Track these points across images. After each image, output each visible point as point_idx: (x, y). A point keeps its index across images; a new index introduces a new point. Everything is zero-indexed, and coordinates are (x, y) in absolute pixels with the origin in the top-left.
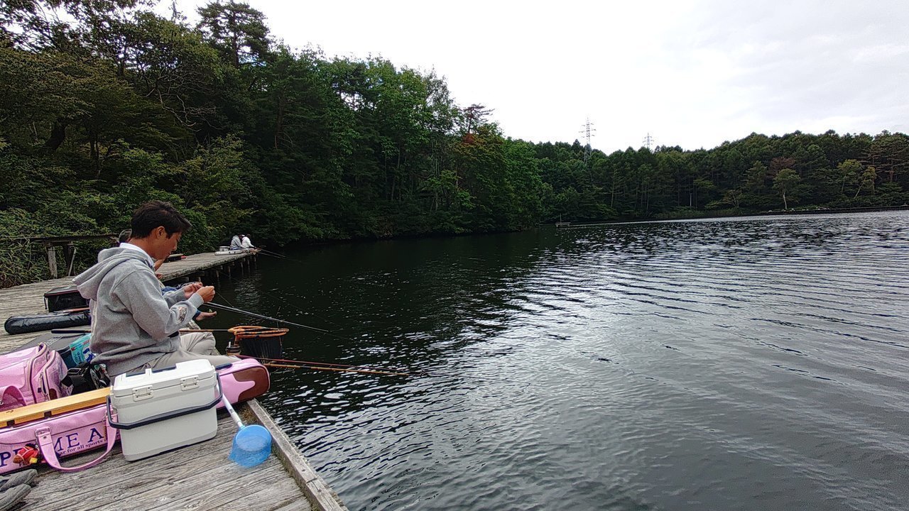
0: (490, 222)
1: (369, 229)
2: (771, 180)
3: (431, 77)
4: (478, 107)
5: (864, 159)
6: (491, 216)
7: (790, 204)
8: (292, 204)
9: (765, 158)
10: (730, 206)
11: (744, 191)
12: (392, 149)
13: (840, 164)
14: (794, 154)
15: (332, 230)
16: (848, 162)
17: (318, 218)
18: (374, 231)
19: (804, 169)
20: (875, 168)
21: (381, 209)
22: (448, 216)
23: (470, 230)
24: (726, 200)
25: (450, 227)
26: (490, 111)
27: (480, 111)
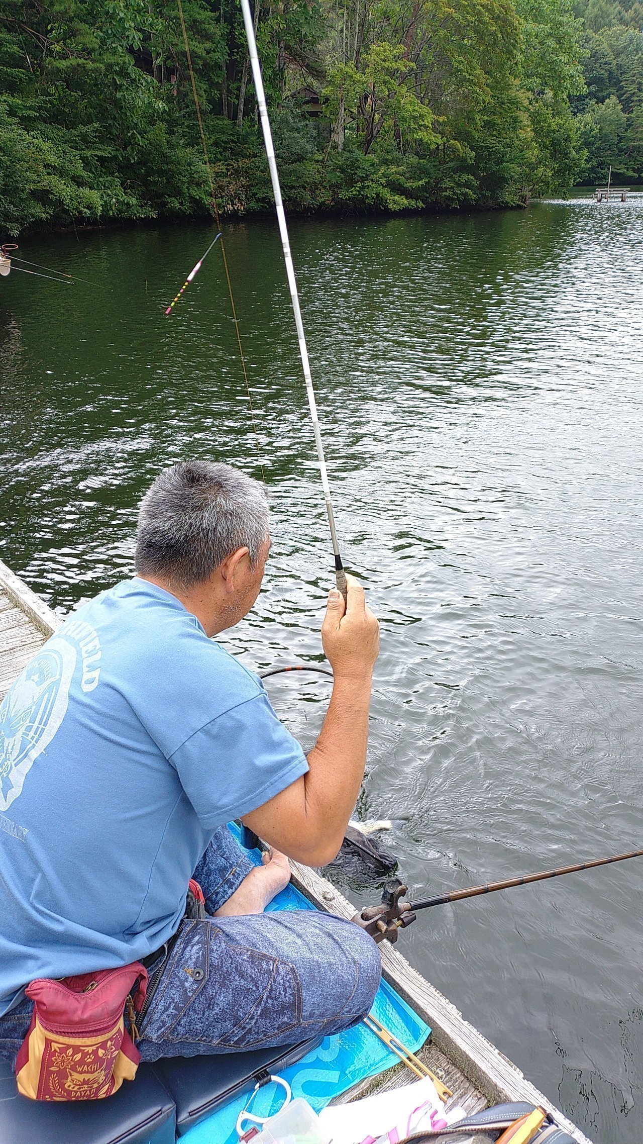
1: (195, 193)
6: (471, 169)
15: (119, 196)
18: (207, 200)
21: (216, 144)
22: (374, 165)
25: (377, 195)
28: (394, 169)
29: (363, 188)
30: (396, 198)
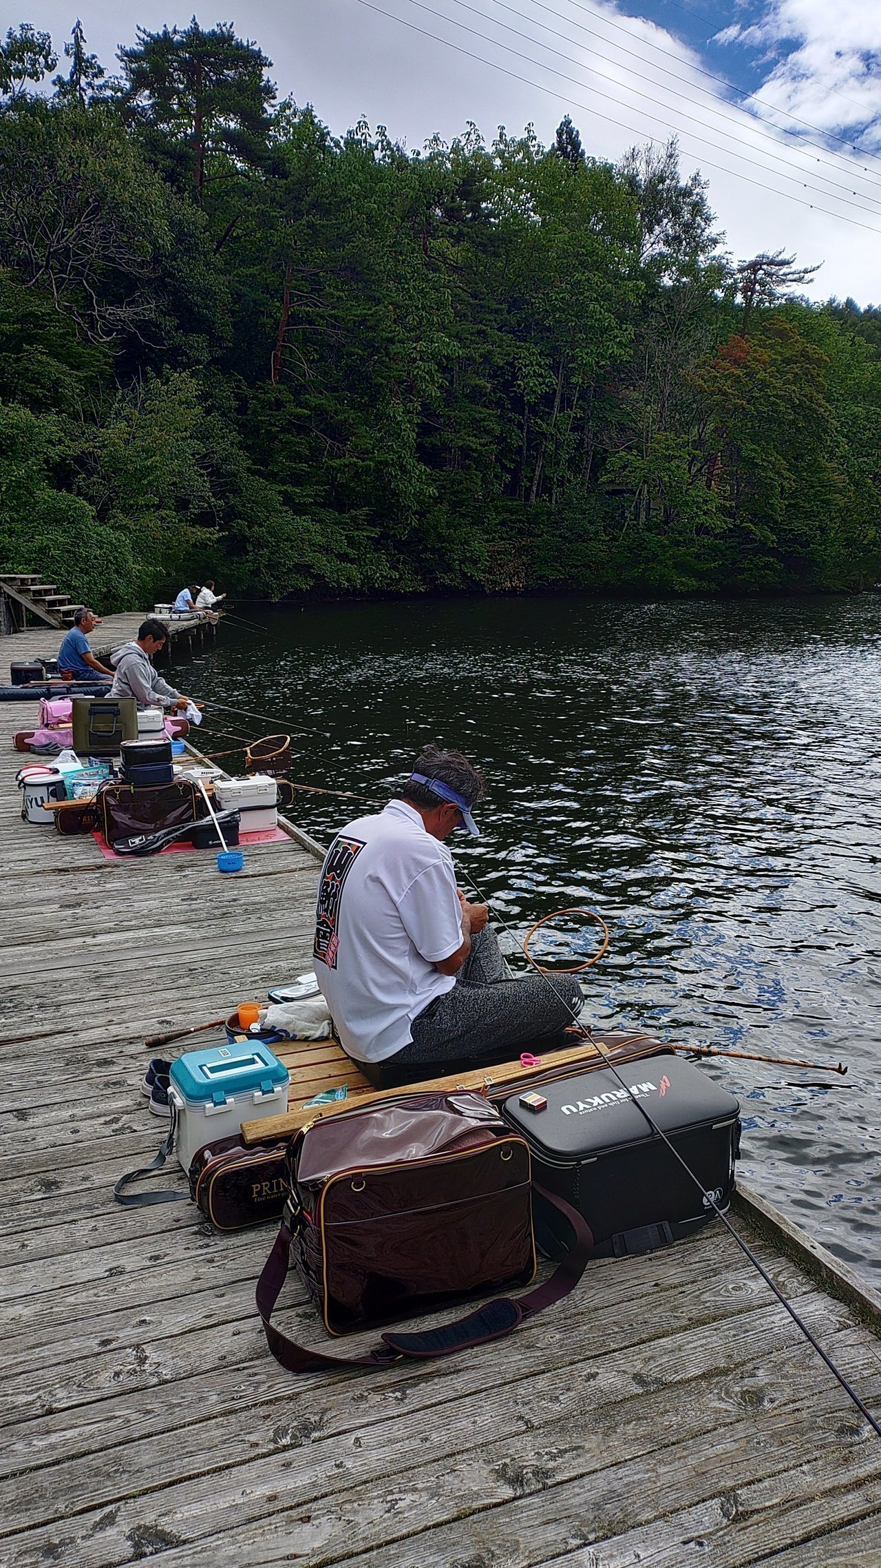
0: (767, 566)
1: (468, 569)
3: (662, 180)
4: (772, 263)
6: (772, 552)
8: (299, 510)
12: (541, 375)
15: (382, 570)
17: (351, 542)
18: (479, 576)
21: (503, 523)
22: (663, 546)
23: (714, 586)
26: (806, 272)
27: (781, 272)
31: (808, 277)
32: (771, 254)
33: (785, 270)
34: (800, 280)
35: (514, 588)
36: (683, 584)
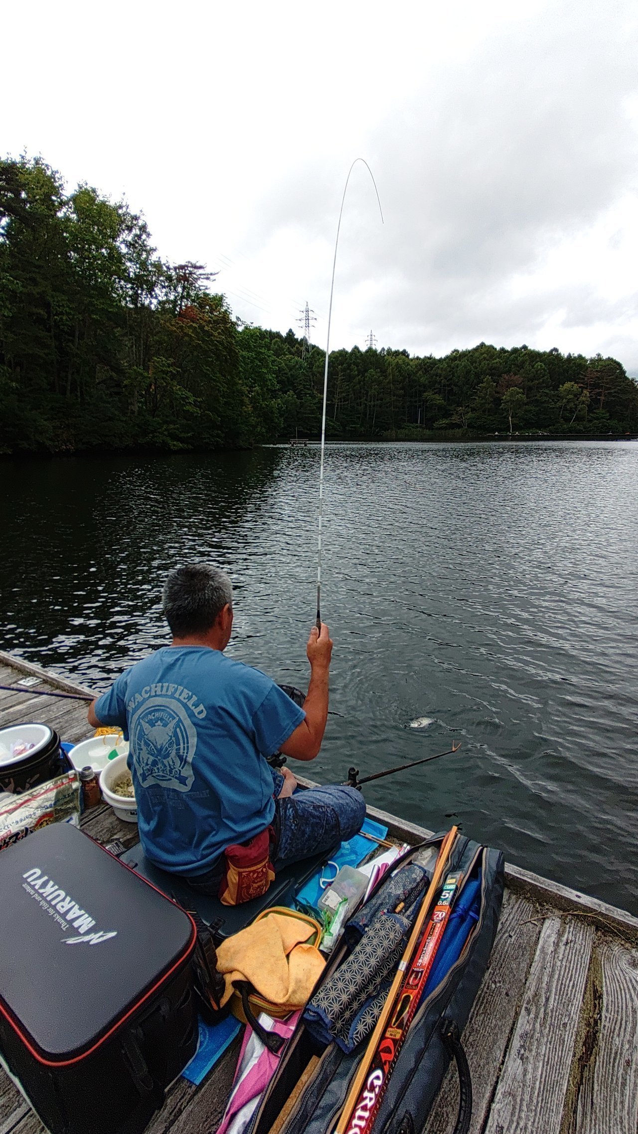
0: (218, 436)
1: (40, 439)
2: (499, 399)
3: (121, 207)
4: (194, 267)
5: (582, 383)
6: (219, 427)
7: (516, 427)
9: (495, 373)
10: (459, 426)
11: (473, 410)
13: (561, 386)
14: (521, 371)
16: (568, 385)
18: (48, 443)
19: (530, 389)
20: (590, 393)
21: (53, 409)
23: (190, 447)
24: (455, 419)
25: (163, 441)
26: (211, 274)
27: (198, 273)
28: (172, 426)
29: (153, 437)
30: (175, 443)
31: (212, 277)
32: (194, 262)
33: (201, 271)
34: (208, 279)
35: (68, 450)
36: (174, 445)
